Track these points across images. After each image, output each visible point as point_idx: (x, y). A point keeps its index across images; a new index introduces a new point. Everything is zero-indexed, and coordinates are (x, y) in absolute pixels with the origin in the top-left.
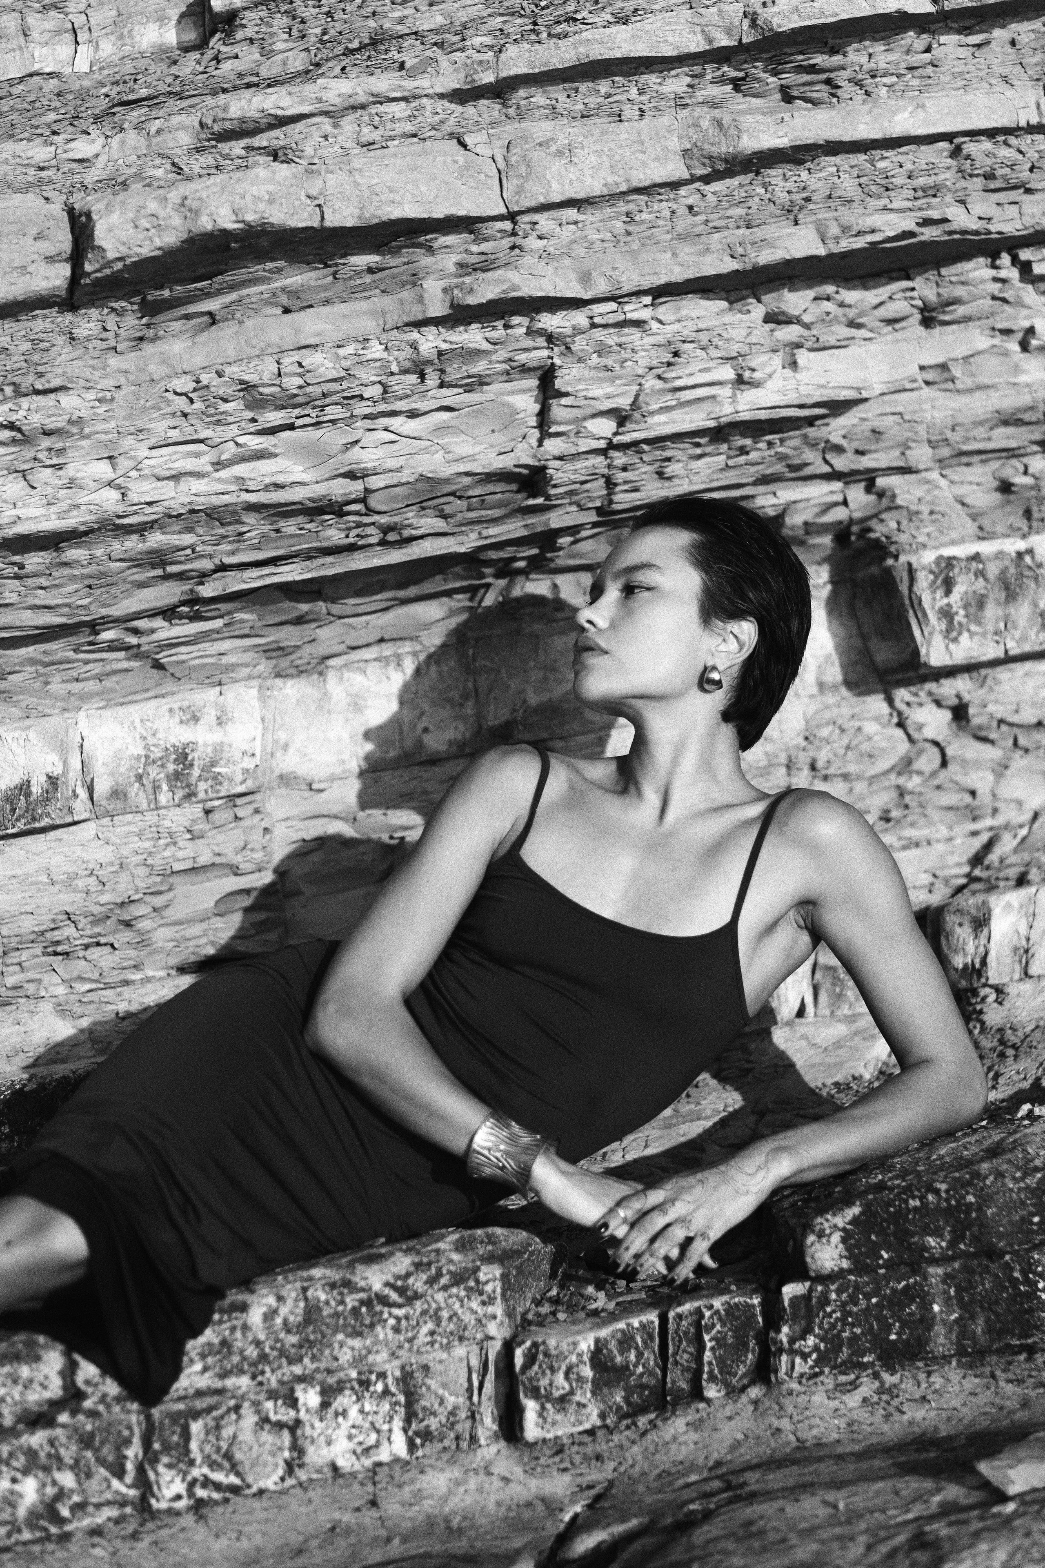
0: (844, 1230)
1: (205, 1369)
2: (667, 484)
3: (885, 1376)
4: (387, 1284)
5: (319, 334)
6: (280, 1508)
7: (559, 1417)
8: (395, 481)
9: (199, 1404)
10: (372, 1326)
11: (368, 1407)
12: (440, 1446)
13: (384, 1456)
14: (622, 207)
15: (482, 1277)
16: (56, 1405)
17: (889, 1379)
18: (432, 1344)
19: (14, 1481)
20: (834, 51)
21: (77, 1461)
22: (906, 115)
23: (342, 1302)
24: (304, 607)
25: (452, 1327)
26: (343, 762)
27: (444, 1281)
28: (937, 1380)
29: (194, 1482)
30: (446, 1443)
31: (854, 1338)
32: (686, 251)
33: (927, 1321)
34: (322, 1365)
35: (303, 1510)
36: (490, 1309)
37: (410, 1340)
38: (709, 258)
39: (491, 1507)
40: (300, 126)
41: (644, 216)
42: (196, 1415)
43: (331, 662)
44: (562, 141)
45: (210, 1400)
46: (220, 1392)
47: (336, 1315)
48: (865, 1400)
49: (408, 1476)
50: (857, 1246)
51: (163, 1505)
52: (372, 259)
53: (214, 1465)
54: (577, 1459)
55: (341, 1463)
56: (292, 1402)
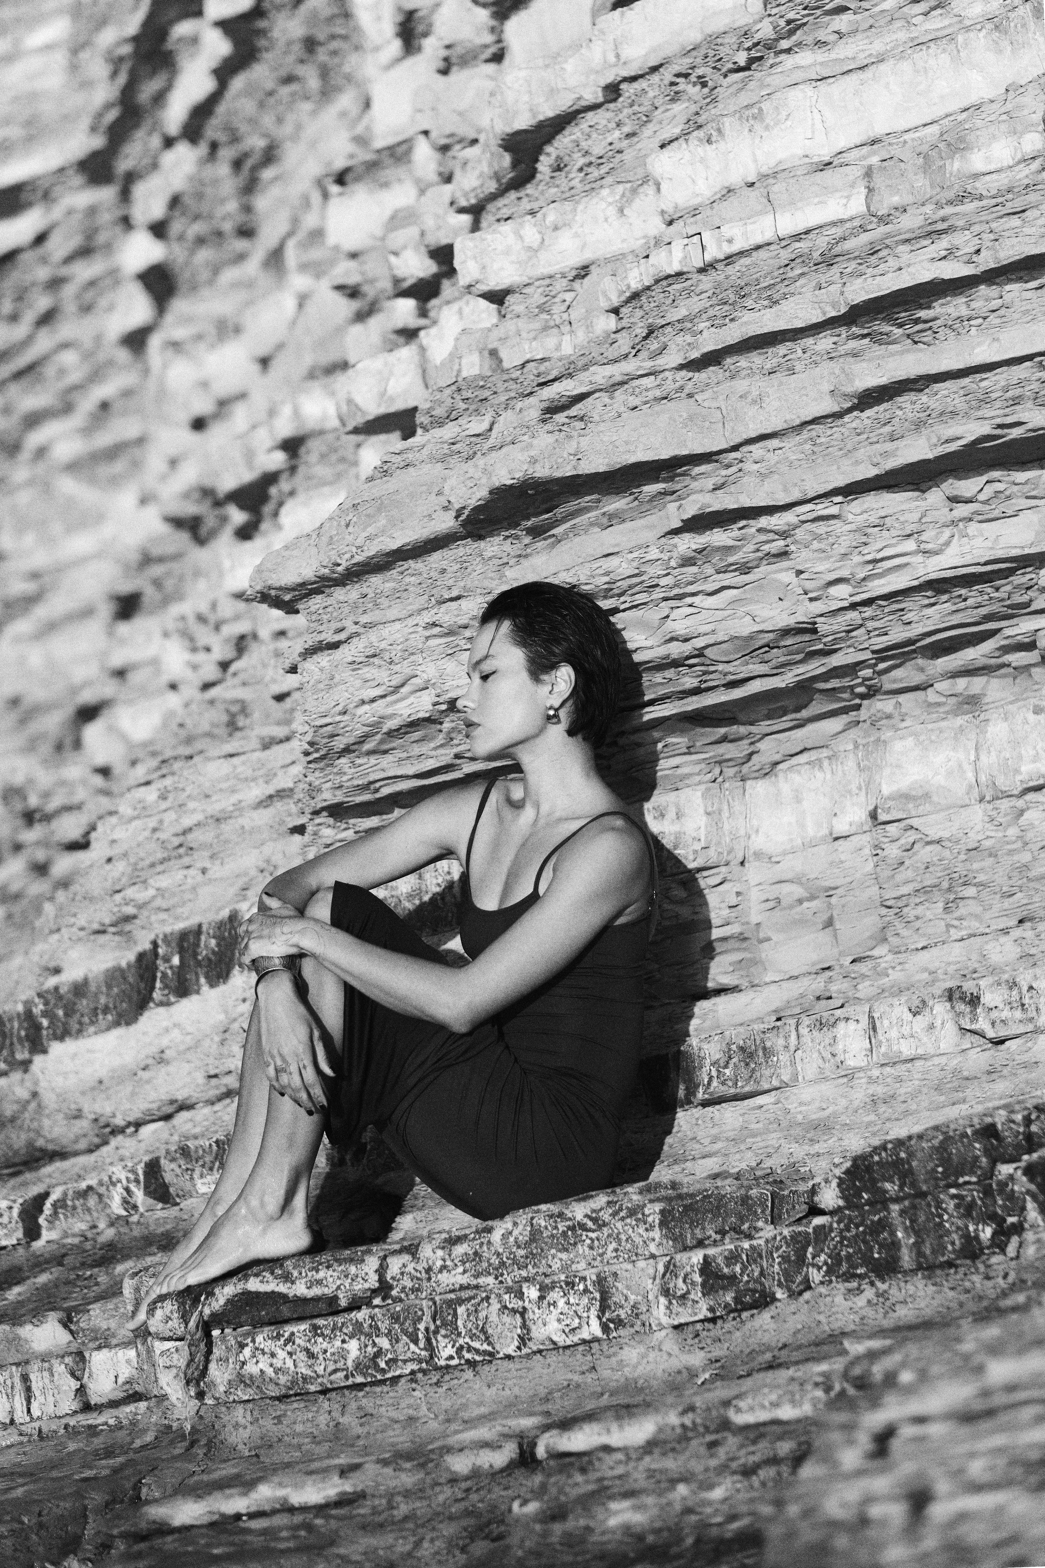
0: (840, 1178)
1: (465, 1272)
2: (908, 627)
3: (879, 1284)
4: (587, 1216)
5: (617, 545)
6: (529, 1369)
7: (680, 1309)
8: (712, 641)
9: (465, 1294)
10: (575, 1244)
11: (572, 1301)
12: (632, 1330)
13: (586, 1336)
14: (805, 434)
15: (647, 1212)
16: (374, 1292)
17: (882, 1286)
18: (617, 1257)
19: (343, 1341)
20: (929, 307)
21: (390, 1331)
22: (985, 347)
23: (556, 1228)
24: (722, 731)
25: (629, 1246)
26: (791, 840)
27: (622, 1214)
28: (911, 1288)
29: (461, 1348)
30: (637, 1328)
31: (849, 1257)
32: (846, 463)
33: (895, 1245)
34: (541, 1271)
35: (545, 1371)
36: (651, 1234)
37: (601, 1255)
38: (861, 467)
39: (659, 1373)
40: (590, 400)
41: (822, 440)
42: (461, 1302)
43: (780, 766)
44: (755, 393)
45: (469, 1293)
46: (477, 1287)
47: (553, 1236)
48: (869, 1301)
49: (612, 1350)
50: (847, 1189)
51: (442, 1363)
52: (659, 487)
53: (473, 1337)
54: (709, 1341)
55: (555, 1338)
56: (520, 1295)
